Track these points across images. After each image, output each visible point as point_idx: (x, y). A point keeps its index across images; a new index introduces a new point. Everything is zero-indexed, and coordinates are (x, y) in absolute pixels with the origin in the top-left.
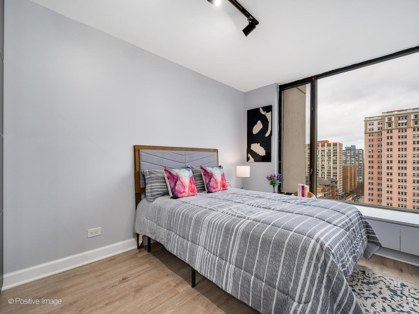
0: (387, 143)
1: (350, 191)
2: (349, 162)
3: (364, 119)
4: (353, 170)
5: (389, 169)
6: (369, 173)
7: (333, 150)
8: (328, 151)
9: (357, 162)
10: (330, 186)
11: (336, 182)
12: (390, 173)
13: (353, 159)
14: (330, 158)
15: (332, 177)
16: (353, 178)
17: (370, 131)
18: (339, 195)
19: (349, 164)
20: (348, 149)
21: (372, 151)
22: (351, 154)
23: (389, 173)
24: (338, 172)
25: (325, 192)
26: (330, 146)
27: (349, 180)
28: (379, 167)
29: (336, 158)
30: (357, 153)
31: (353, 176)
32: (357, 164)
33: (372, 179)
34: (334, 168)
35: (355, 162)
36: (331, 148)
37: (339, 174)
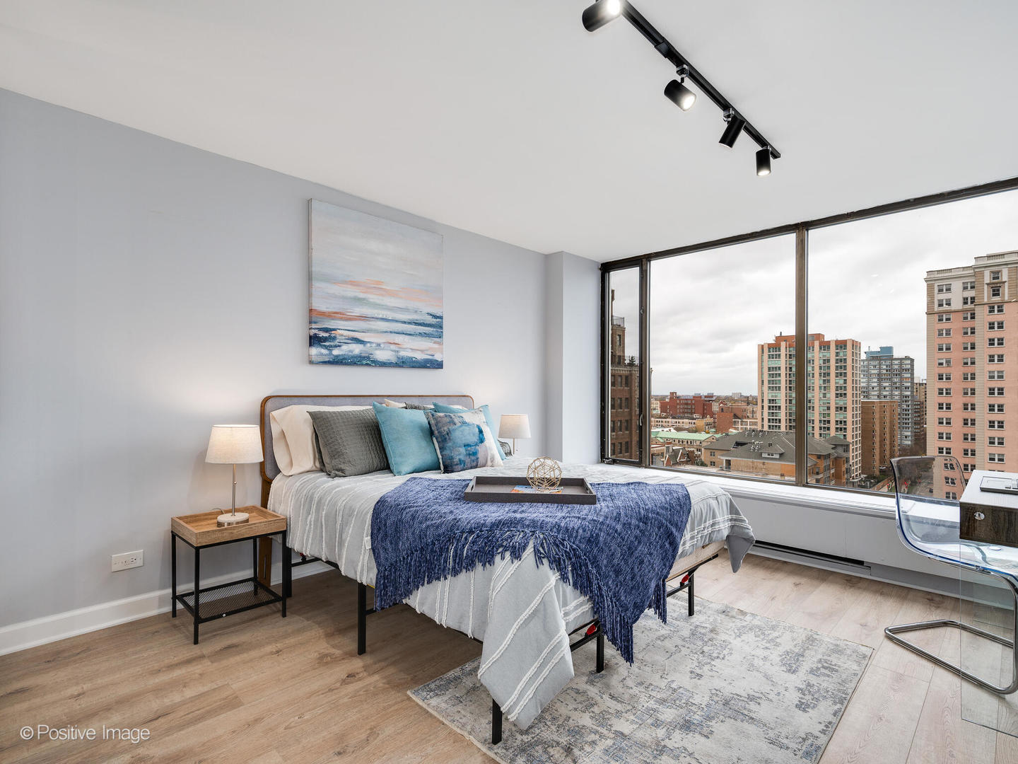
0: (990, 340)
1: (881, 471)
2: (876, 393)
3: (926, 276)
4: (887, 414)
5: (994, 410)
6: (940, 423)
7: (837, 360)
8: (821, 362)
9: (896, 393)
10: (832, 457)
11: (846, 447)
12: (999, 422)
13: (887, 384)
14: (829, 381)
15: (833, 432)
16: (887, 436)
17: (941, 309)
18: (853, 483)
19: (876, 397)
20: (873, 357)
21: (948, 362)
22: (880, 369)
23: (994, 422)
24: (849, 419)
25: (818, 473)
26: (829, 348)
27: (877, 439)
28: (967, 405)
29: (845, 380)
30: (896, 367)
31: (887, 430)
32: (897, 398)
33: (948, 438)
34: (839, 409)
35: (892, 391)
36: (832, 354)
37: (853, 425)
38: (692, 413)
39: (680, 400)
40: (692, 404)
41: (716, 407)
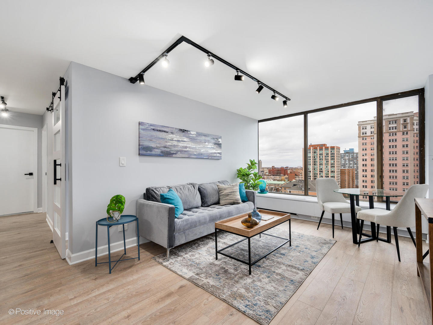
2: (348, 166)
3: (358, 123)
4: (351, 174)
6: (363, 176)
7: (331, 154)
8: (326, 154)
9: (355, 166)
13: (352, 163)
14: (328, 161)
17: (363, 135)
20: (346, 152)
21: (366, 154)
22: (349, 157)
24: (336, 176)
26: (328, 149)
29: (334, 161)
30: (355, 156)
31: (351, 179)
33: (366, 182)
34: (332, 172)
35: (354, 165)
36: (329, 152)
37: (337, 178)
38: (280, 174)
39: (276, 169)
40: (280, 171)
41: (289, 172)
